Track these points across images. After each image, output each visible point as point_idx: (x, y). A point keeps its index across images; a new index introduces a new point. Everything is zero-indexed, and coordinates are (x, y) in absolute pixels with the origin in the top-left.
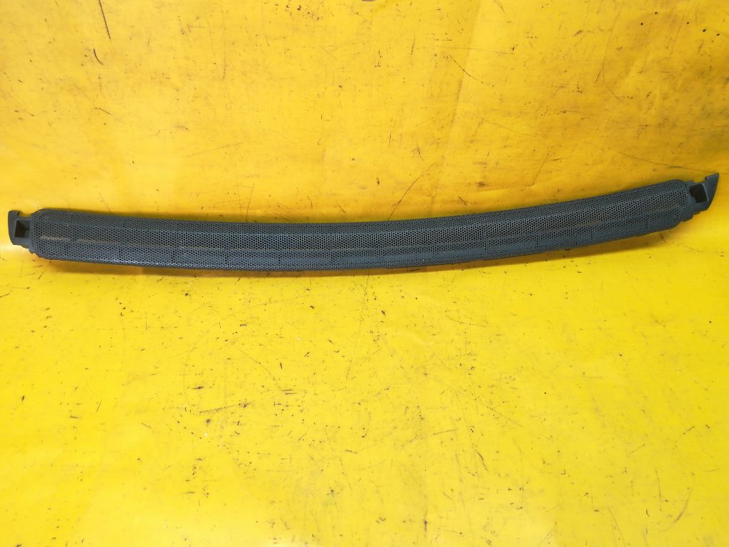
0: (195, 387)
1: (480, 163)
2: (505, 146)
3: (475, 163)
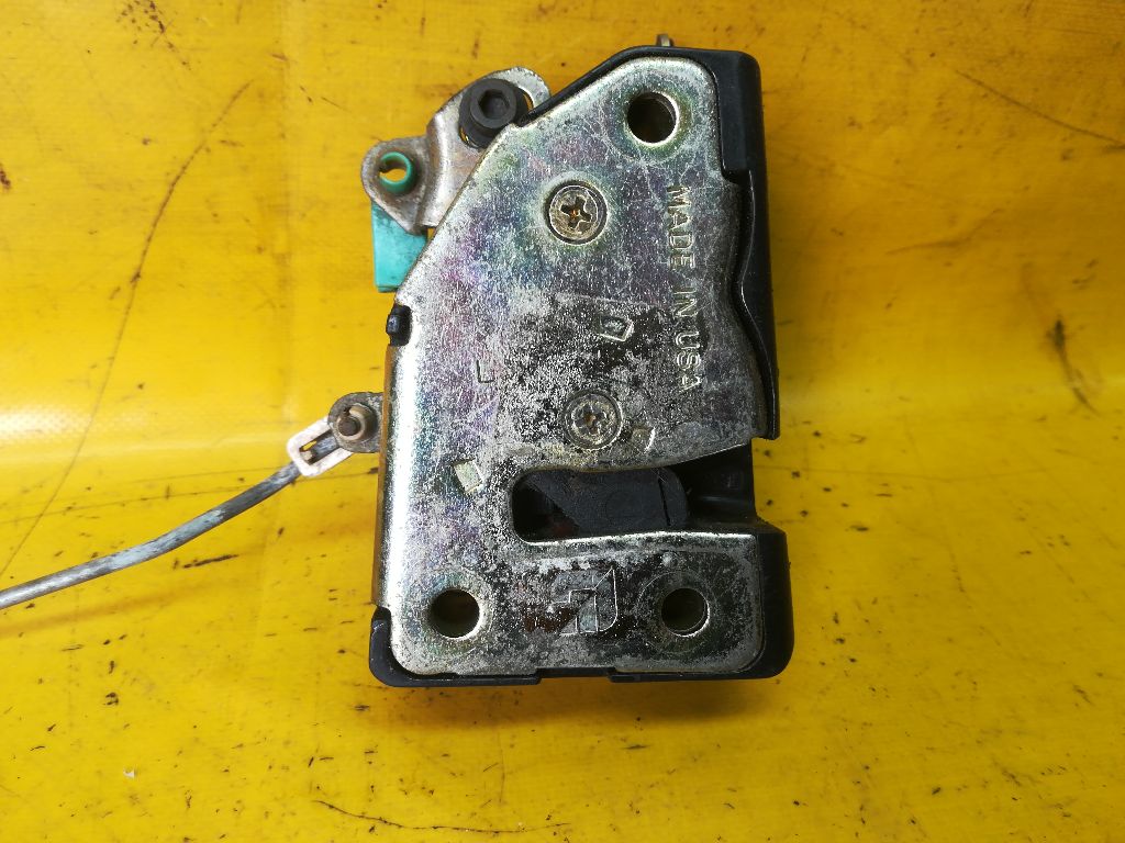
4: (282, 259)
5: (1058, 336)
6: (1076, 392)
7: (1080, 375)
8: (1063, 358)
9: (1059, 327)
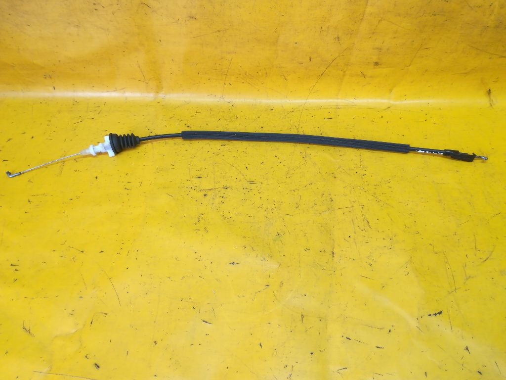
0: (196, 177)
1: (377, 48)
2: (395, 38)
3: (373, 49)
4: (344, 72)
5: (489, 92)
6: (490, 104)
7: (492, 101)
8: (490, 97)
9: (490, 90)
